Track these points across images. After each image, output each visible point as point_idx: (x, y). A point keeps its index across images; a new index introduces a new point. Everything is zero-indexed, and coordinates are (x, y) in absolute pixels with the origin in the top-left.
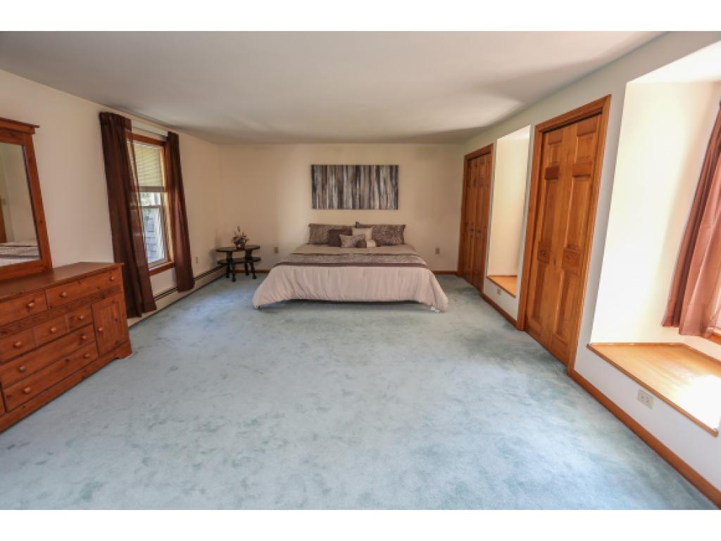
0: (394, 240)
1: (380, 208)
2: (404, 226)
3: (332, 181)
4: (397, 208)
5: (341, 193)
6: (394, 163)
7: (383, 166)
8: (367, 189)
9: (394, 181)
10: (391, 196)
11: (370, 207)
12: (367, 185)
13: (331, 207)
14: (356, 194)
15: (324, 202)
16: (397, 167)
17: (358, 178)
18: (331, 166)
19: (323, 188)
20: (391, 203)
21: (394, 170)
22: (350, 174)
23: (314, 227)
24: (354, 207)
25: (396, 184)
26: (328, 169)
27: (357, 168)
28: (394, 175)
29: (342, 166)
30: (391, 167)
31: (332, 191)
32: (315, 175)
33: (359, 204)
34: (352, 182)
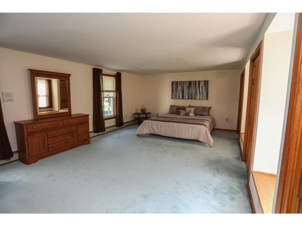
0: (204, 113)
1: (200, 99)
2: (210, 108)
3: (180, 88)
4: (207, 99)
5: (183, 93)
6: (206, 80)
7: (201, 81)
8: (194, 91)
9: (206, 88)
10: (205, 94)
11: (195, 99)
12: (194, 89)
13: (179, 98)
14: (189, 93)
15: (176, 96)
16: (208, 81)
17: (190, 86)
18: (179, 82)
19: (176, 91)
20: (205, 97)
21: (206, 83)
22: (187, 84)
23: (171, 106)
24: (188, 99)
25: (207, 89)
26: (178, 83)
27: (190, 82)
28: (206, 85)
29: (184, 81)
30: (205, 81)
31: (179, 92)
32: (173, 85)
33: (191, 97)
34: (188, 88)
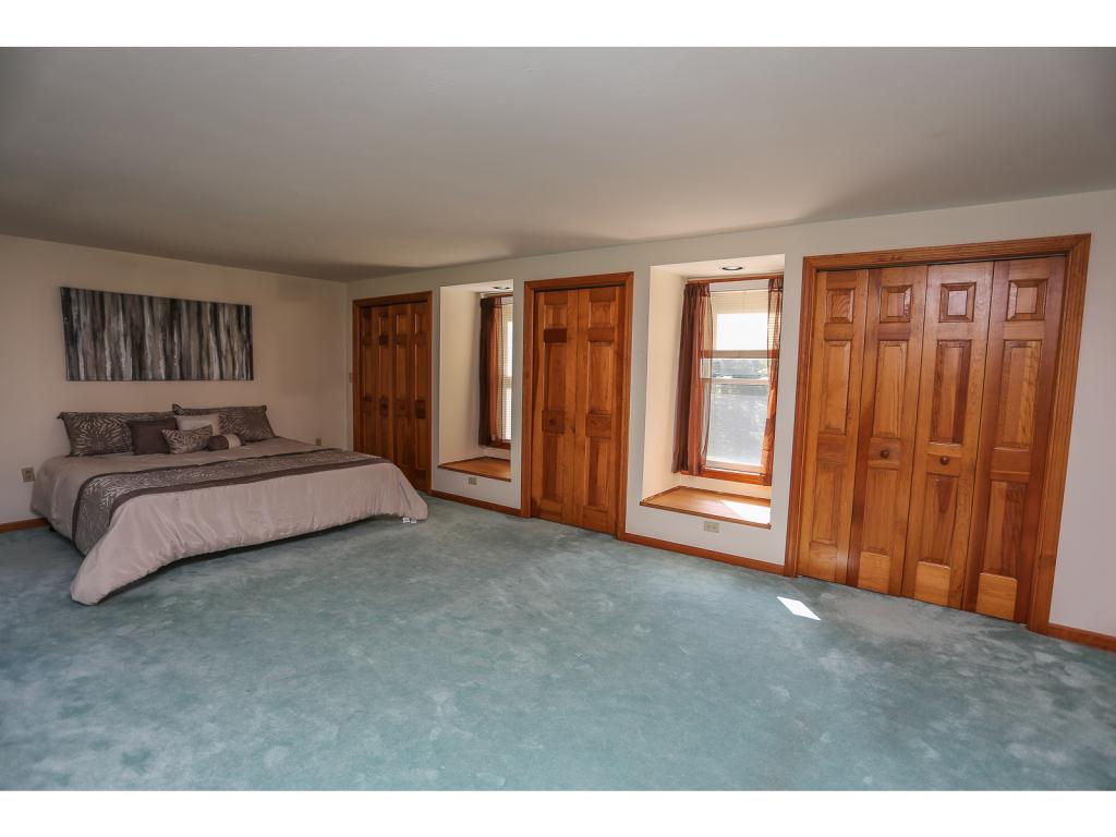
1: (222, 378)
2: (264, 408)
3: (118, 325)
4: (252, 378)
5: (138, 350)
6: (243, 301)
7: (224, 305)
8: (194, 345)
9: (245, 333)
10: (241, 357)
11: (201, 377)
12: (195, 336)
13: (117, 375)
14: (173, 352)
15: (99, 367)
16: (248, 308)
17: (175, 322)
18: (113, 295)
19: (96, 337)
20: (241, 367)
21: (244, 314)
22: (159, 314)
24: (169, 377)
25: (249, 337)
26: (107, 300)
27: (173, 305)
28: (244, 321)
29: (141, 297)
30: (239, 308)
31: (117, 344)
32: (74, 309)
33: (180, 370)
34: (164, 330)
